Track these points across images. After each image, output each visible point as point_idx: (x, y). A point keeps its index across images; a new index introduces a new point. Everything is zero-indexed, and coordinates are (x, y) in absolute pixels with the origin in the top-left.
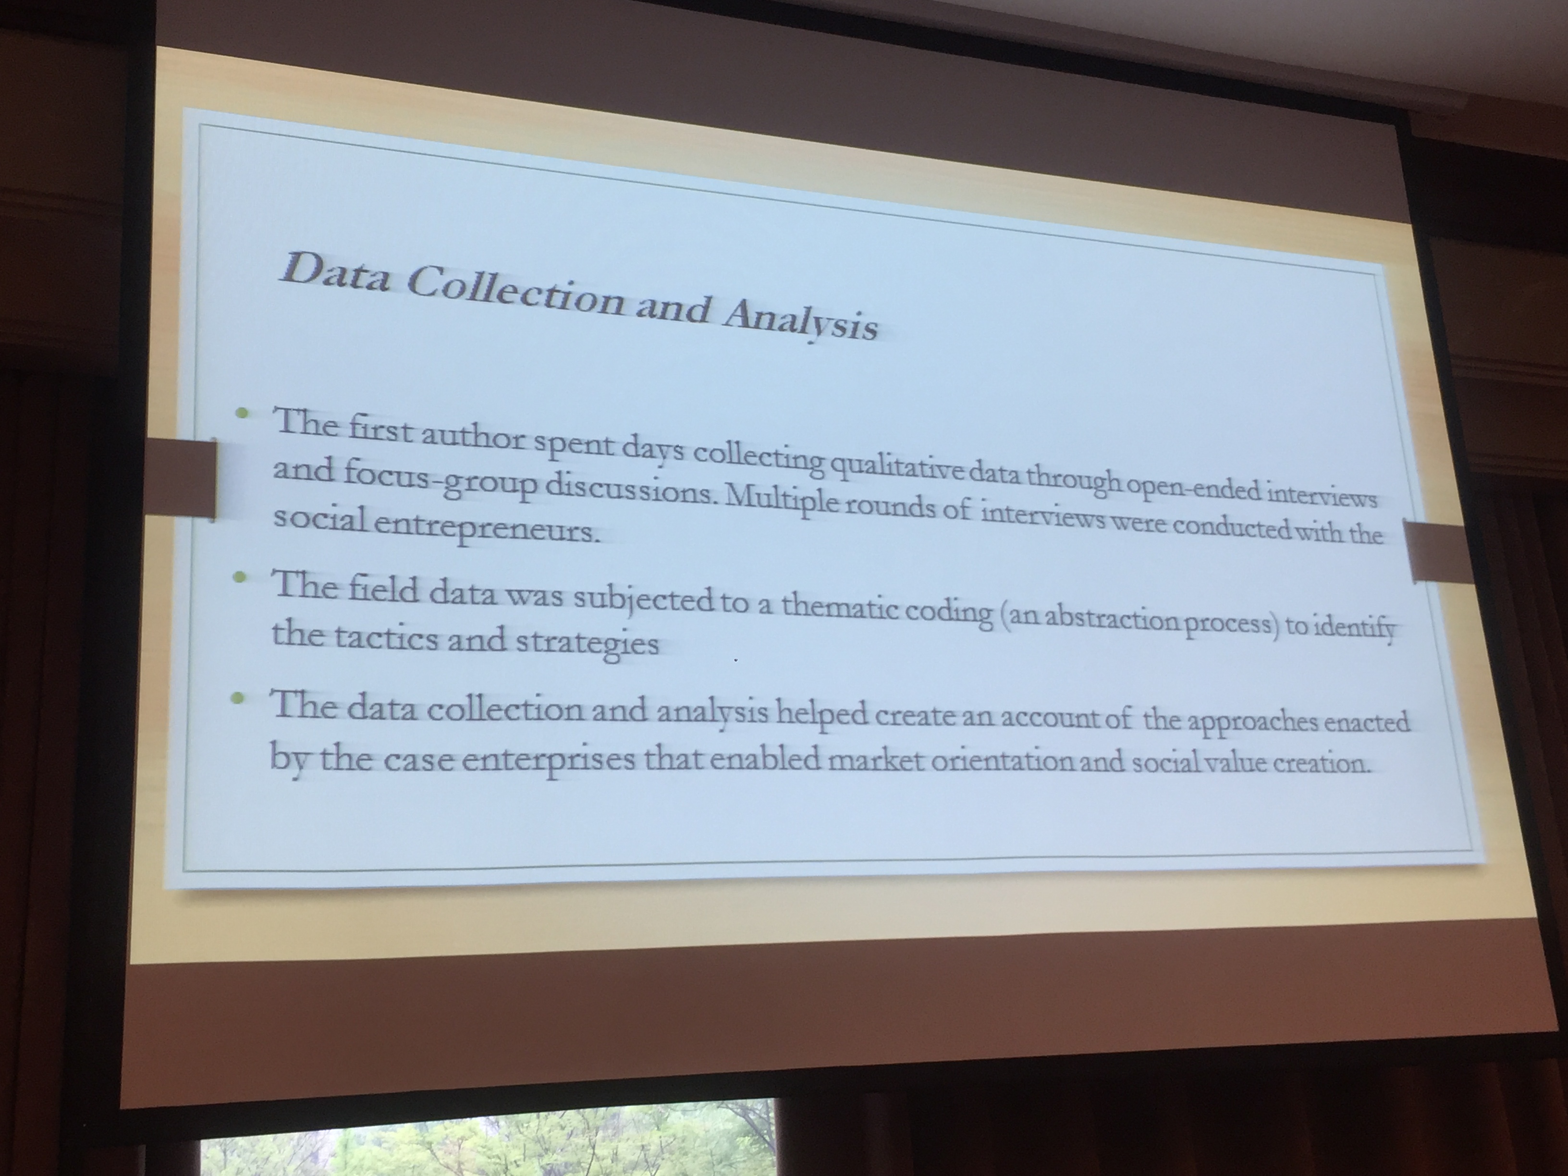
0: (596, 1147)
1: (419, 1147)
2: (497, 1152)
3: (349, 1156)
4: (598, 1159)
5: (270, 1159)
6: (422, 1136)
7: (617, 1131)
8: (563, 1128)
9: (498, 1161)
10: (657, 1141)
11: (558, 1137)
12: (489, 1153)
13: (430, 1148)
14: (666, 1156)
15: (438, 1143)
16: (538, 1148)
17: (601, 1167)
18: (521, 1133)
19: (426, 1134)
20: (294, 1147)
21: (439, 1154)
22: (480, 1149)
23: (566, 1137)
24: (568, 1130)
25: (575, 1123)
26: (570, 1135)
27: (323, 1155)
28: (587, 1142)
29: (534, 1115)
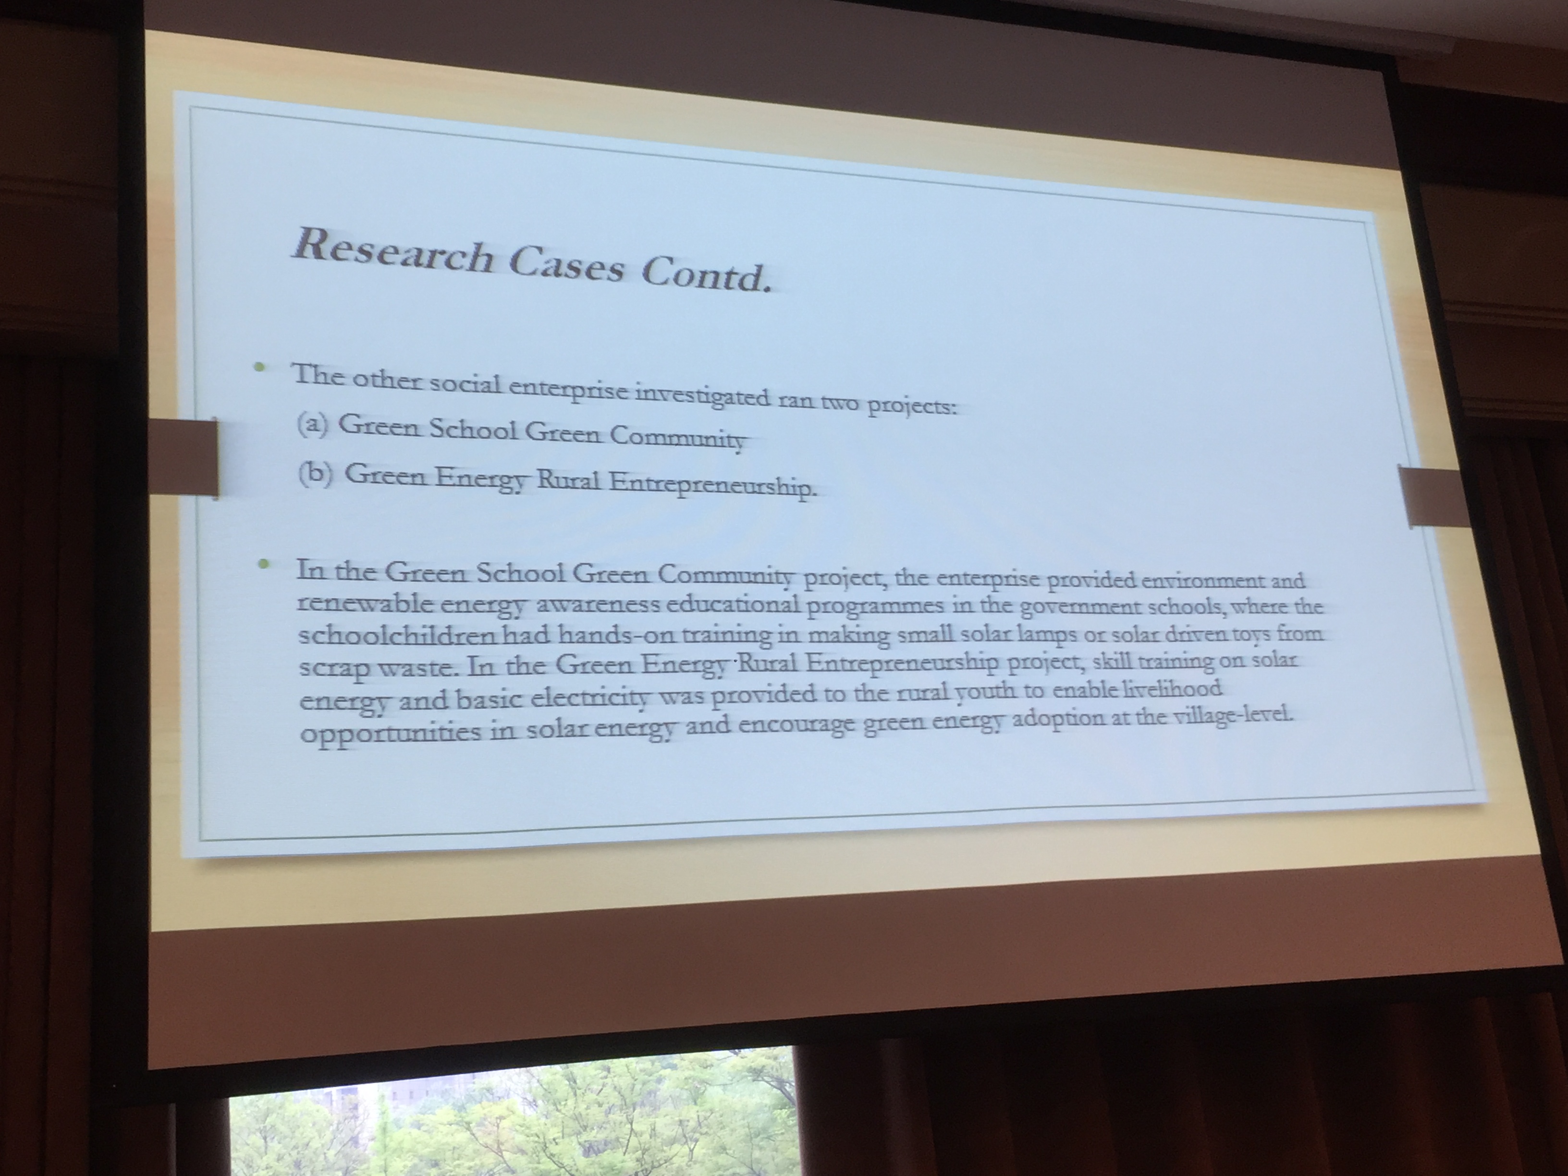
0: (634, 1123)
2: (535, 1130)
3: (388, 1139)
4: (636, 1134)
5: (310, 1144)
6: (460, 1117)
7: (655, 1107)
8: (600, 1105)
9: (537, 1139)
10: (695, 1116)
11: (596, 1115)
12: (527, 1131)
13: (468, 1129)
14: (704, 1129)
16: (576, 1126)
17: (639, 1143)
18: (558, 1110)
19: (464, 1115)
20: (333, 1132)
21: (478, 1134)
22: (518, 1127)
23: (604, 1114)
24: (605, 1106)
25: (612, 1100)
26: (608, 1112)
27: (363, 1138)
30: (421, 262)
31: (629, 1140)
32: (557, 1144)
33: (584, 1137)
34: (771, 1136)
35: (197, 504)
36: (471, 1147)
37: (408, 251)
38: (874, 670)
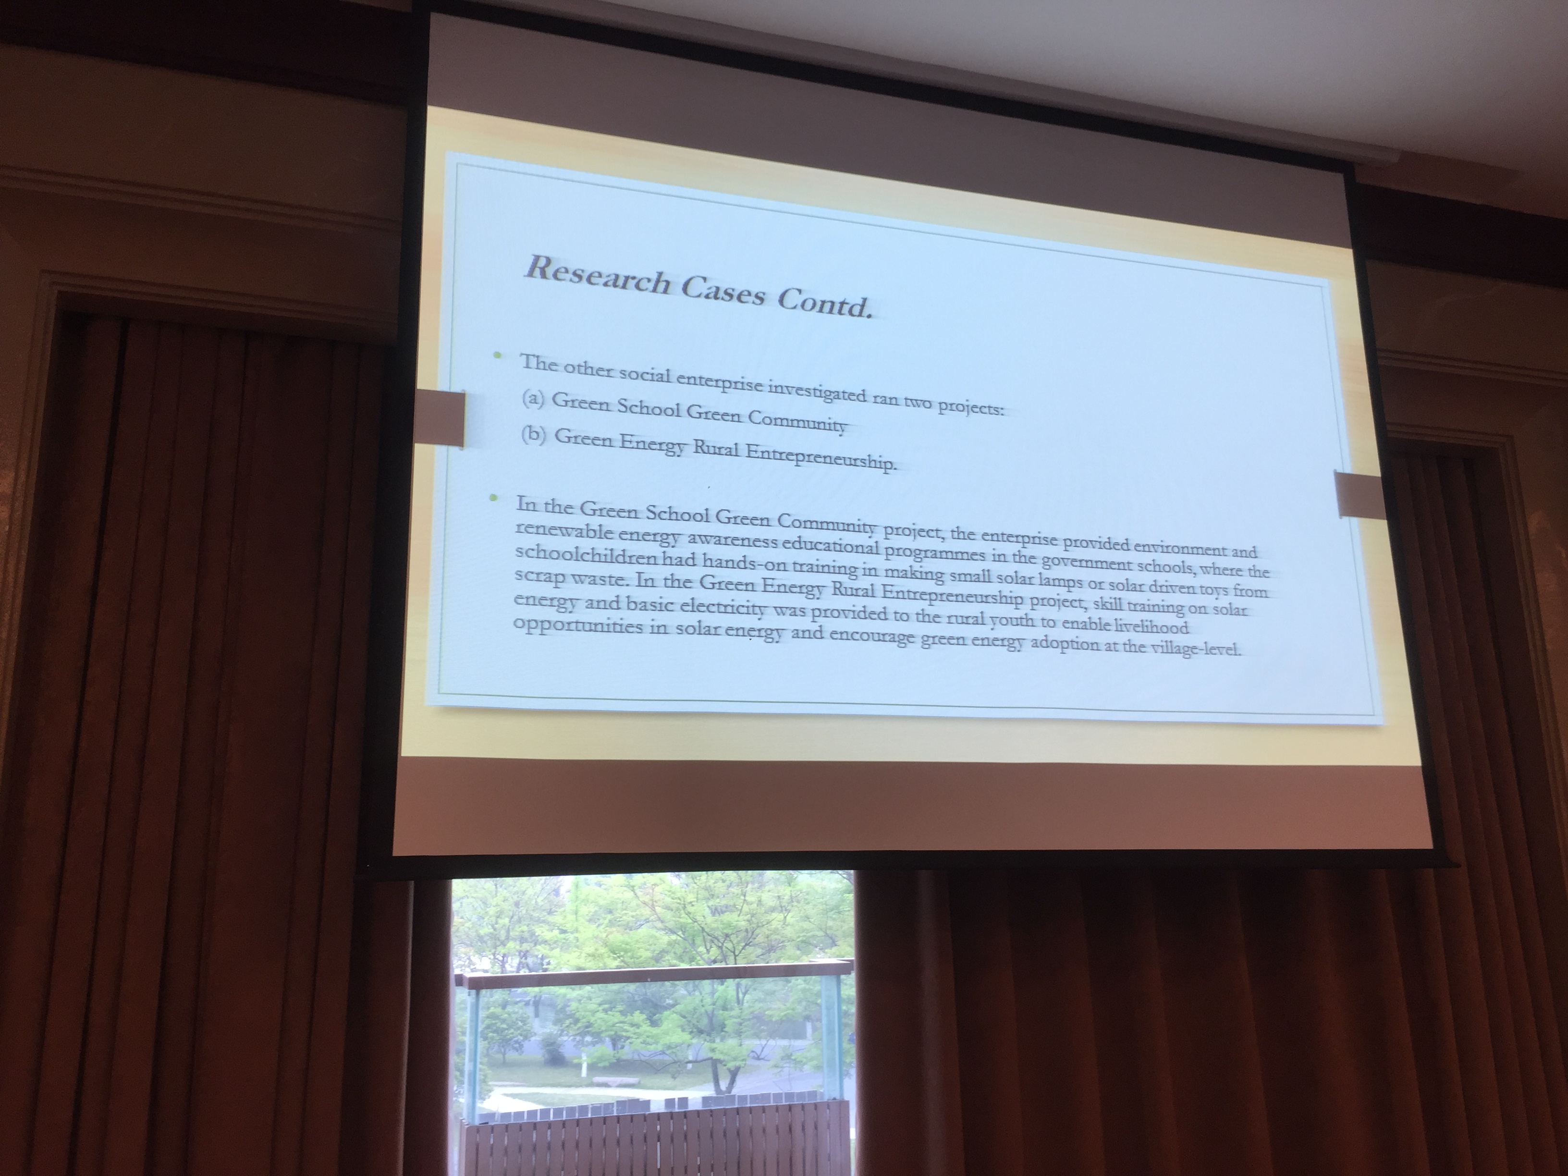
0: (747, 895)
1: (625, 888)
2: (679, 895)
3: (579, 893)
4: (748, 904)
5: (526, 892)
6: (628, 882)
7: (761, 886)
8: (724, 881)
9: (679, 901)
10: (789, 894)
11: (720, 888)
12: (673, 895)
13: (633, 891)
14: (795, 904)
15: (640, 888)
16: (706, 894)
17: (750, 909)
18: (695, 883)
19: (630, 881)
20: (542, 885)
21: (639, 894)
22: (666, 892)
23: (725, 888)
24: (728, 883)
25: (732, 879)
26: (729, 886)
27: (562, 891)
28: (740, 892)
29: (704, 872)
30: (617, 284)
31: (742, 907)
32: (693, 906)
33: (711, 903)
34: (841, 912)
35: (448, 451)
36: (634, 903)
37: (609, 276)
38: (931, 600)
